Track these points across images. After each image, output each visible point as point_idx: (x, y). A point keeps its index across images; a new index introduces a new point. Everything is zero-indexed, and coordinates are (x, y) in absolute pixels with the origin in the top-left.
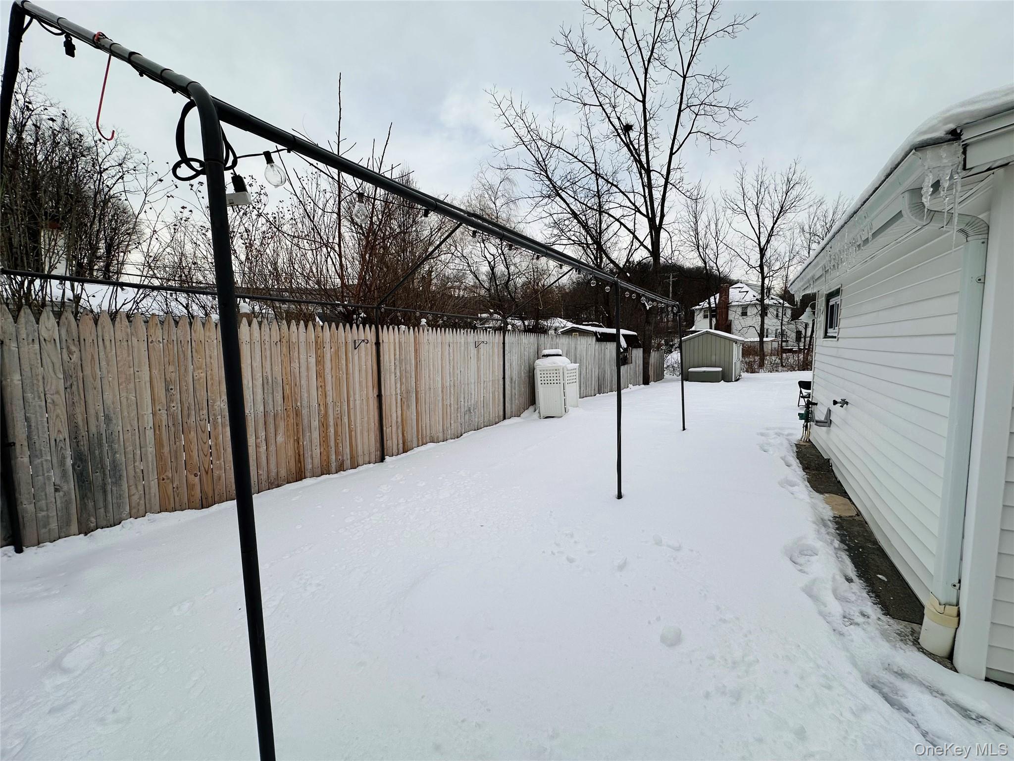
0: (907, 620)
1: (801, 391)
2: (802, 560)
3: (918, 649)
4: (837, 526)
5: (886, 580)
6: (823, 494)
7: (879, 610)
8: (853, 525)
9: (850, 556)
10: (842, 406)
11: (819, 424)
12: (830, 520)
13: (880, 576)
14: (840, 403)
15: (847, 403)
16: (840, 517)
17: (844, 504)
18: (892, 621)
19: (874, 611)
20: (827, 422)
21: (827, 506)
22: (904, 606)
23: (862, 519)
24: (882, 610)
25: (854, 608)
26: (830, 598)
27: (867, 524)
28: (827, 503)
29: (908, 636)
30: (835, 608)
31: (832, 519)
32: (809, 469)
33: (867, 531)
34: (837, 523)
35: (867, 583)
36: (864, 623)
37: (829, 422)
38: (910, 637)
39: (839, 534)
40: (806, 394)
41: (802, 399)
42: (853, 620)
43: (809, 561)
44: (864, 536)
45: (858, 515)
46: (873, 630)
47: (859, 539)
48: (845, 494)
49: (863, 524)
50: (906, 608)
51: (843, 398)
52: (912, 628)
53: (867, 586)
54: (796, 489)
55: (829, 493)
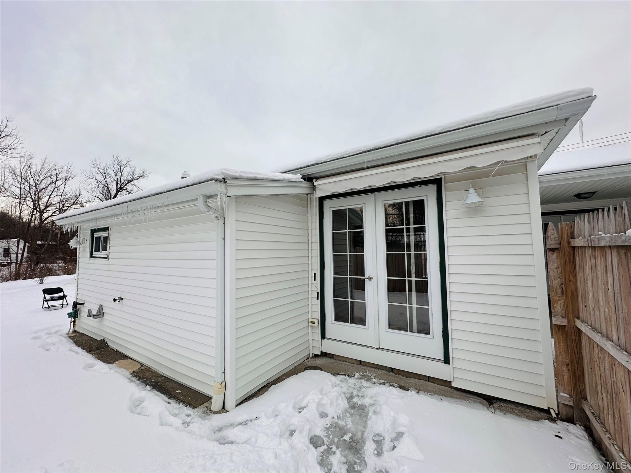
0: (201, 404)
1: (45, 297)
2: (139, 410)
3: (213, 413)
4: (137, 378)
5: (181, 392)
6: (113, 363)
7: (190, 408)
8: (145, 373)
9: (157, 391)
10: (119, 302)
11: (95, 317)
12: (131, 377)
13: (178, 391)
14: (118, 300)
15: (122, 299)
16: (134, 372)
17: (130, 364)
18: (197, 409)
19: (188, 410)
20: (100, 315)
21: (122, 369)
22: (196, 399)
23: (146, 367)
24: (191, 407)
25: (183, 416)
26: (172, 419)
27: (150, 368)
28: (121, 367)
29: (207, 411)
30: (177, 422)
31: (131, 375)
32: (92, 351)
33: (153, 372)
34: (136, 376)
35: (175, 399)
36: (191, 419)
37: (102, 314)
38: (208, 411)
39: (143, 382)
40: (49, 298)
41: (45, 303)
42: (186, 422)
43: (143, 408)
44: (154, 376)
45: (142, 366)
46: (197, 419)
47: (153, 378)
48: (126, 357)
49: (148, 369)
50: (197, 399)
51: (120, 296)
52: (206, 406)
53: (176, 401)
54: (96, 368)
55: (116, 361)
